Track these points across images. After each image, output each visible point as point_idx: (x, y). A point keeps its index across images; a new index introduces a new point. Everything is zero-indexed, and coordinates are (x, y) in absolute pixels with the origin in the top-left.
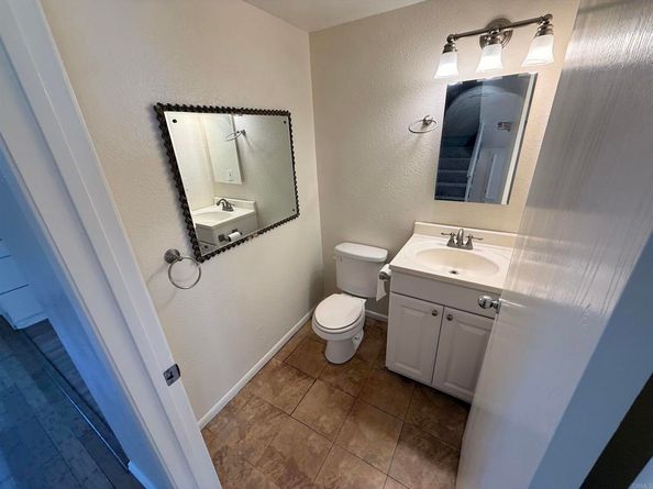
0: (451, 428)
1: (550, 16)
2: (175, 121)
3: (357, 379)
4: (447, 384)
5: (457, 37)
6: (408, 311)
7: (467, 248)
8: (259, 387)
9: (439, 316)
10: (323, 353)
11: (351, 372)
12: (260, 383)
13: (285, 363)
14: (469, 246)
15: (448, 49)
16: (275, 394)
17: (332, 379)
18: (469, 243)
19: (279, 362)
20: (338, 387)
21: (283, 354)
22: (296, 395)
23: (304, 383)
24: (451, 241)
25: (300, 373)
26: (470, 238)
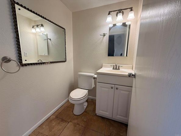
0: (121, 134)
1: (132, 7)
2: (19, 9)
3: (85, 120)
4: (118, 116)
5: (111, 12)
6: (103, 89)
7: (118, 70)
8: (43, 128)
9: (114, 89)
10: (73, 111)
11: (83, 117)
12: (44, 127)
13: (57, 117)
14: (119, 69)
15: (109, 14)
16: (50, 131)
17: (76, 121)
18: (119, 68)
19: (54, 117)
20: (78, 124)
21: (56, 114)
22: (60, 130)
23: (64, 124)
24: (114, 68)
25: (63, 120)
26: (119, 66)
